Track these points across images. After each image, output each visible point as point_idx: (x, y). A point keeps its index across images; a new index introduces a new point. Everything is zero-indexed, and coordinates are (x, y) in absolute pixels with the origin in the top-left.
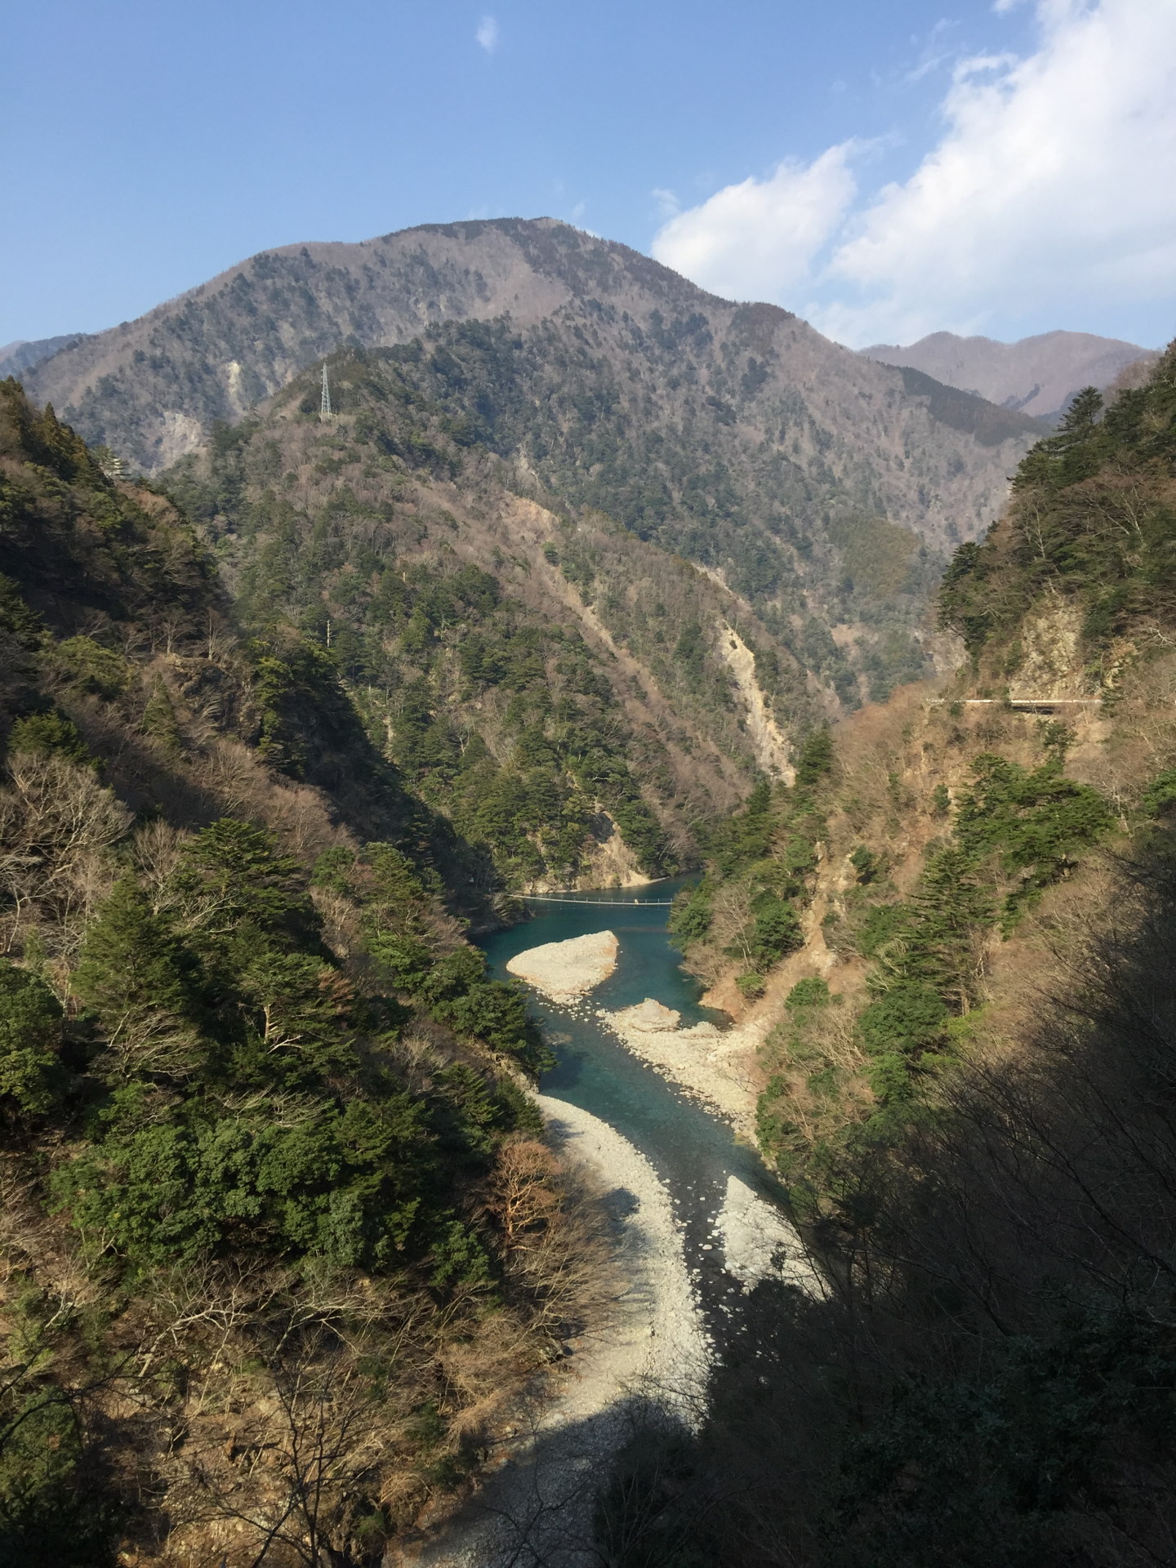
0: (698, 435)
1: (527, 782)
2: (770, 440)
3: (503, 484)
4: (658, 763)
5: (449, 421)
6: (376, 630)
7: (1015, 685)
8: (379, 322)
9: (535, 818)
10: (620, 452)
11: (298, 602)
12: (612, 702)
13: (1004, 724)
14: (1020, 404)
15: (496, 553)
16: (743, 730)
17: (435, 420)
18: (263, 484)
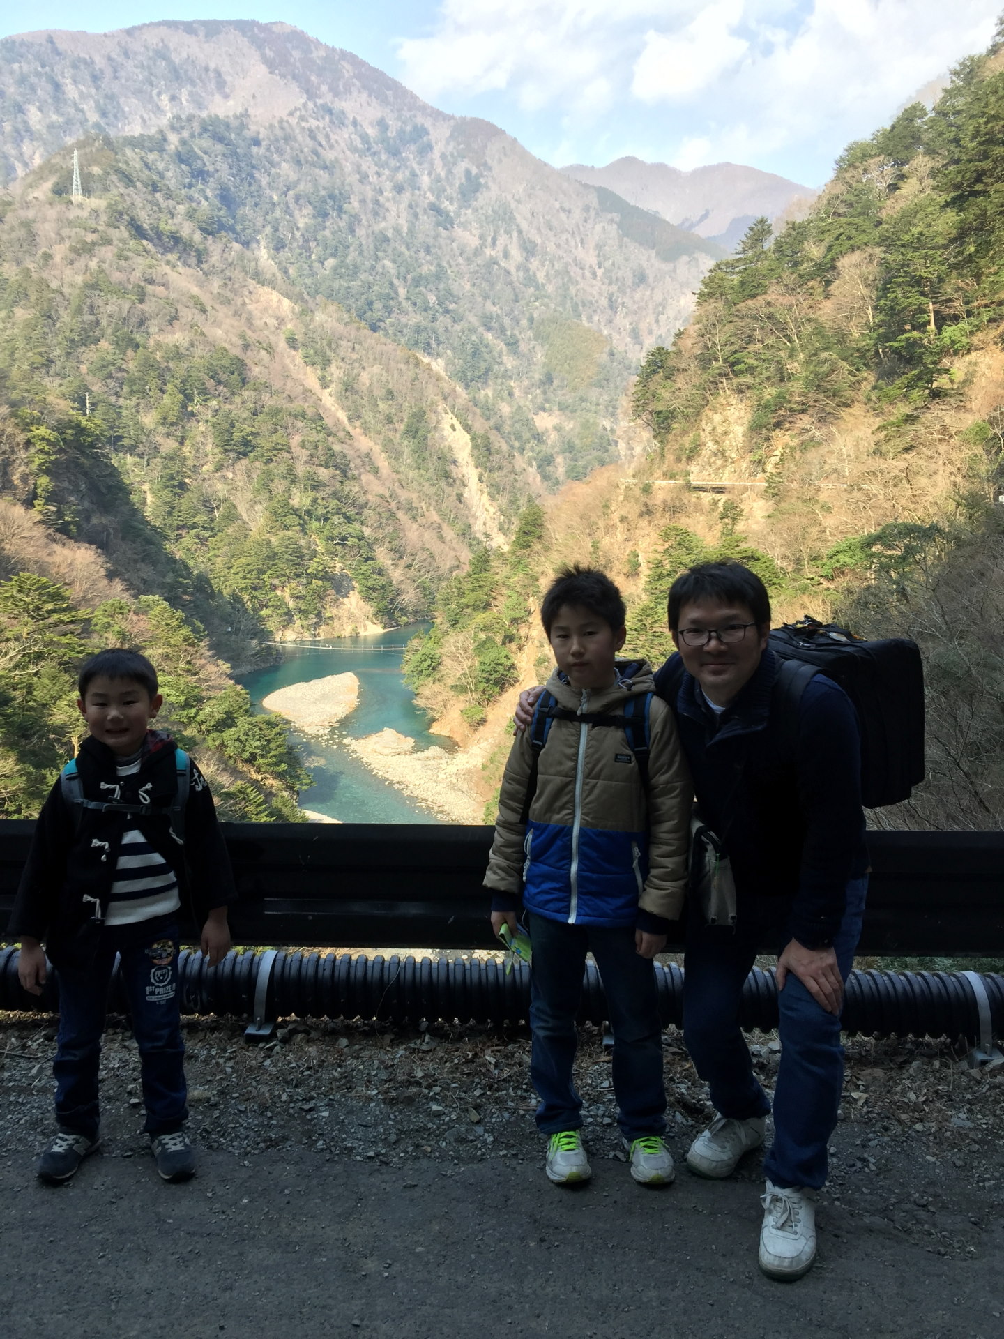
0: (421, 237)
1: (276, 544)
2: (483, 245)
3: (246, 273)
4: (390, 529)
5: (195, 210)
6: (133, 403)
7: (694, 468)
8: (123, 112)
9: (284, 575)
10: (352, 249)
11: (57, 374)
12: (349, 475)
13: (686, 501)
14: (692, 226)
15: (242, 336)
16: (460, 502)
17: (181, 209)
18: (18, 262)
